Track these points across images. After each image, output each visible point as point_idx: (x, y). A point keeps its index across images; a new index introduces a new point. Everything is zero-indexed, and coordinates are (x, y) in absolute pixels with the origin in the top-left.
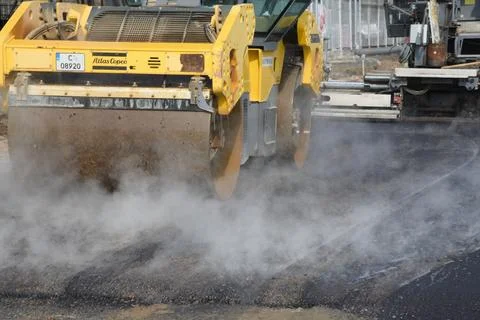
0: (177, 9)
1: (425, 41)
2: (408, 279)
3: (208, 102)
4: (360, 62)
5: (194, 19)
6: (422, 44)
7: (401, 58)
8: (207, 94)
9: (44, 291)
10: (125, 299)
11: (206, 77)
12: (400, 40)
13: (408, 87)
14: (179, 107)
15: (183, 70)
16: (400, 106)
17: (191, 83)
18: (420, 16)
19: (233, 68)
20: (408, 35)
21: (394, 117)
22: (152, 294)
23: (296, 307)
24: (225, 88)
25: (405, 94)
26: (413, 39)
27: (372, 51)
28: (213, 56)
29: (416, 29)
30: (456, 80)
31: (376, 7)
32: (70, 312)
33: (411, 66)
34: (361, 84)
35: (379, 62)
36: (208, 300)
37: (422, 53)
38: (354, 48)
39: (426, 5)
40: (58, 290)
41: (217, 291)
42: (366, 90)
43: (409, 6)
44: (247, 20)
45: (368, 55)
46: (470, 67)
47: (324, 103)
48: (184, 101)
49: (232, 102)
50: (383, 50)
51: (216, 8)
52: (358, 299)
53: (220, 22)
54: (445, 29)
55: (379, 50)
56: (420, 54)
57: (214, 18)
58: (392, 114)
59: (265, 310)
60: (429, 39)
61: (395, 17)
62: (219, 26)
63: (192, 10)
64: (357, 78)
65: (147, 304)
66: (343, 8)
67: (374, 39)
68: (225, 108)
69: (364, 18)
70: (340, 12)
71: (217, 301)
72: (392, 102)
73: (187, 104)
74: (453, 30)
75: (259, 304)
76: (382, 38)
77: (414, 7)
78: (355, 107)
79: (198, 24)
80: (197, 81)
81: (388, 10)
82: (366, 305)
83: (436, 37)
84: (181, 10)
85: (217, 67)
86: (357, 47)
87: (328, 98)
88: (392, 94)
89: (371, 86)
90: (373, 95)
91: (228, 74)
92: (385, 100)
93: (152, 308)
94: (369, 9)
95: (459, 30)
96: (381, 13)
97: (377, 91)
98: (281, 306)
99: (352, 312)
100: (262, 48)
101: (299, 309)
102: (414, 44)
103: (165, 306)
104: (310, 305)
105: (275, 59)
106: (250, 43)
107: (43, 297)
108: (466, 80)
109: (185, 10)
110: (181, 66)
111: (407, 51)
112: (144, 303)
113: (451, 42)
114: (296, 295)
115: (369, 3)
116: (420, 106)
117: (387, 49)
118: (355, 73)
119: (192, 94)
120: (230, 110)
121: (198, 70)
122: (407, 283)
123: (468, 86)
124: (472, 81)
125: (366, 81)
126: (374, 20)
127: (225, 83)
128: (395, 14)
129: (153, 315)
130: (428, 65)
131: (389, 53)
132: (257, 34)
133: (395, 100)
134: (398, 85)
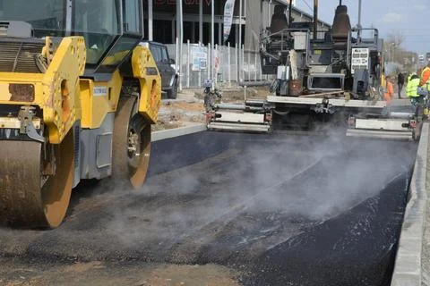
0: (7, 40)
1: (287, 78)
2: (273, 244)
3: (38, 131)
4: (242, 91)
5: (23, 49)
6: (285, 80)
7: (271, 88)
8: (37, 123)
9: (10, 251)
10: (70, 258)
11: (37, 107)
12: (270, 76)
13: (275, 109)
14: (8, 136)
15: (12, 99)
16: (270, 123)
17: (21, 113)
18: (284, 61)
19: (64, 97)
20: (276, 73)
21: (266, 130)
22: (90, 254)
23: (194, 263)
24: (57, 118)
25: (274, 114)
26: (279, 76)
27: (251, 84)
28: (44, 86)
29: (281, 69)
30: (309, 106)
31: (254, 53)
32: (29, 266)
33: (278, 95)
34: (243, 106)
35: (256, 92)
36: (131, 259)
37: (285, 86)
38: (239, 80)
39: (288, 53)
40: (21, 250)
41: (137, 252)
42: (247, 110)
43: (277, 53)
44: (78, 52)
45: (248, 87)
46: (318, 97)
47: (217, 119)
48: (13, 130)
49: (64, 131)
50: (258, 83)
51: (47, 39)
52: (238, 258)
53: (51, 53)
54: (301, 70)
55: (256, 83)
56: (284, 87)
57: (45, 49)
58: (265, 128)
59: (172, 266)
60: (291, 77)
61: (267, 60)
62: (49, 57)
63: (22, 41)
64: (240, 102)
65: (87, 262)
66: (231, 54)
67: (253, 75)
68: (56, 138)
69: (246, 60)
70: (229, 56)
71: (138, 259)
72: (265, 120)
73: (16, 134)
74: (306, 71)
75: (168, 261)
76: (258, 75)
77: (280, 54)
78: (239, 122)
79: (29, 55)
80: (27, 111)
81: (262, 56)
82: (244, 262)
83: (295, 75)
84: (11, 40)
85: (47, 97)
86: (241, 80)
87: (220, 116)
88: (265, 113)
89: (251, 108)
90: (251, 114)
91: (60, 103)
92: (260, 118)
93: (90, 265)
94: (249, 54)
95: (311, 71)
96: (257, 57)
97: (255, 112)
98: (183, 263)
99: (234, 267)
100: (92, 78)
101: (197, 266)
102: (280, 80)
103: (99, 263)
104: (204, 263)
105: (110, 89)
106: (82, 74)
107: (9, 256)
108: (315, 106)
109: (15, 40)
110: (10, 95)
111: (275, 84)
112: (84, 260)
113: (305, 79)
114: (195, 256)
115: (249, 50)
116: (284, 123)
117: (261, 83)
118: (239, 99)
119: (22, 124)
120: (61, 139)
121: (28, 100)
122: (272, 247)
123: (316, 109)
124: (319, 107)
125: (247, 104)
126: (253, 62)
127: (56, 113)
128: (267, 58)
129: (90, 270)
130: (289, 94)
131: (263, 85)
132: (88, 66)
133: (267, 118)
134: (269, 108)
